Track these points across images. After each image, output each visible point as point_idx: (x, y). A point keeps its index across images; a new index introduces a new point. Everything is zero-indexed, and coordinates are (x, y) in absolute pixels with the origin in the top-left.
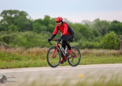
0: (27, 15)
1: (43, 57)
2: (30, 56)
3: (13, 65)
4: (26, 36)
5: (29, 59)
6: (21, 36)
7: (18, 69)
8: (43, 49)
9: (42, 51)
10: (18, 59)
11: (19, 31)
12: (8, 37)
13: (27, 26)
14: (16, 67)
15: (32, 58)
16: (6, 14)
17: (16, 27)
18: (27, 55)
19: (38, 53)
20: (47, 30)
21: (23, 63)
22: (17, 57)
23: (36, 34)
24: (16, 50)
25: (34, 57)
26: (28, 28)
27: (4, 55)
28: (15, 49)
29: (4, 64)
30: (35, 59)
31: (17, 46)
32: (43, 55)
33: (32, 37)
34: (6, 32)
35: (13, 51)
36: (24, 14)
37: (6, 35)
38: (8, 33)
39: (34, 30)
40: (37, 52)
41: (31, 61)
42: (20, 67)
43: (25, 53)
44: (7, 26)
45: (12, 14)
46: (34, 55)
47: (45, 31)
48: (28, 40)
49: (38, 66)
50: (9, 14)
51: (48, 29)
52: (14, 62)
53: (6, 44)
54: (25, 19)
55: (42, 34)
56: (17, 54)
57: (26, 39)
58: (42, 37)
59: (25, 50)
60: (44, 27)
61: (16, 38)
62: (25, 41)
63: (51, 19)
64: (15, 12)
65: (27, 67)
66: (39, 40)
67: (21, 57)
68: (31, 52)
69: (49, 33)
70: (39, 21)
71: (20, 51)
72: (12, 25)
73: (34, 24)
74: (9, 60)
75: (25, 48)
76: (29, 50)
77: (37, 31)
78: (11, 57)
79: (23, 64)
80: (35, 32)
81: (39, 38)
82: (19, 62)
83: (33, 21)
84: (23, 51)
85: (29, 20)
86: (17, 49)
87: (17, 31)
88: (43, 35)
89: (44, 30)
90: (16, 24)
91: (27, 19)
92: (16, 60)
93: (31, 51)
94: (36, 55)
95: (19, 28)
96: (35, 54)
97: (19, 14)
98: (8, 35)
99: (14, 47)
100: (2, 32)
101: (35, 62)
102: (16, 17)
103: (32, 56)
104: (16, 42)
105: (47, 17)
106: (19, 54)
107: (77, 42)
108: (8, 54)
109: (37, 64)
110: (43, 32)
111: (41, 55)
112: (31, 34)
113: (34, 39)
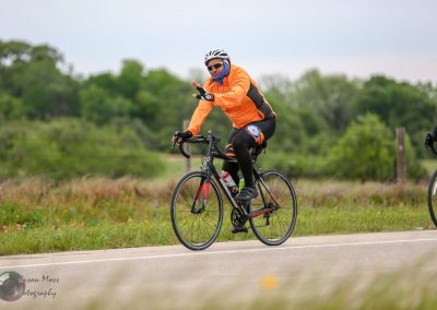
0: (61, 58)
1: (119, 212)
2: (73, 209)
3: (9, 245)
4: (56, 136)
5: (68, 218)
6: (36, 133)
8: (121, 181)
9: (116, 190)
10: (26, 220)
11: (31, 117)
13: (59, 98)
14: (20, 252)
15: (82, 216)
17: (17, 102)
18: (62, 206)
19: (100, 199)
20: (133, 115)
21: (47, 234)
22: (24, 214)
23: (92, 126)
24: (19, 189)
25: (88, 212)
26: (65, 107)
28: (18, 184)
30: (89, 218)
31: (21, 173)
32: (119, 204)
33: (77, 140)
35: (8, 191)
36: (50, 54)
39: (85, 112)
40: (97, 194)
41: (75, 228)
42: (35, 249)
43: (53, 198)
45: (6, 56)
46: (88, 205)
47: (126, 119)
48: (63, 149)
49: (101, 246)
51: (136, 108)
54: (53, 74)
55: (113, 127)
56: (25, 201)
57: (54, 145)
58: (115, 138)
59: (52, 187)
60: (118, 102)
61: (17, 143)
62: (52, 153)
63: (145, 73)
64: (15, 47)
65: (63, 249)
66: (103, 150)
67: (41, 212)
68: (76, 196)
69: (139, 123)
70: (104, 81)
71: (36, 191)
72: (5, 97)
73: (83, 94)
75: (52, 182)
76: (66, 187)
77: (96, 116)
78: (4, 214)
79: (48, 239)
80: (90, 119)
81: (103, 143)
82: (30, 233)
83: (80, 81)
84: (44, 189)
85: (68, 78)
86: (23, 185)
87: (24, 120)
88: (119, 132)
89: (120, 114)
90: (18, 93)
91: (58, 72)
92: (21, 224)
93: (74, 191)
94: (95, 205)
95: (30, 108)
96: (91, 201)
99: (12, 175)
101: (91, 230)
102: (20, 67)
103: (79, 210)
104: (21, 158)
105: (132, 68)
106: (31, 201)
109: (98, 239)
110: (117, 120)
111: (112, 207)
112: (73, 127)
113: (86, 148)
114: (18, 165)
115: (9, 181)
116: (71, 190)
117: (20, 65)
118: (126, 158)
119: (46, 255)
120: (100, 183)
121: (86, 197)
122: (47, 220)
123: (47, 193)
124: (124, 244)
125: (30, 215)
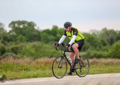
0: (35, 25)
2: (39, 66)
3: (21, 76)
4: (34, 46)
5: (38, 69)
6: (29, 46)
8: (52, 59)
9: (50, 61)
10: (26, 69)
11: (28, 41)
12: (17, 48)
13: (35, 36)
14: (25, 78)
15: (41, 68)
16: (14, 25)
17: (24, 37)
18: (36, 65)
19: (46, 64)
21: (32, 73)
22: (26, 68)
23: (44, 44)
24: (24, 61)
25: (43, 67)
26: (37, 38)
27: (13, 66)
28: (24, 59)
30: (43, 69)
31: (25, 56)
33: (40, 47)
34: (14, 43)
35: (21, 61)
36: (32, 24)
37: (14, 46)
38: (16, 44)
39: (42, 40)
40: (45, 62)
41: (39, 71)
42: (29, 77)
43: (34, 63)
44: (15, 37)
45: (21, 25)
46: (43, 65)
47: (53, 42)
48: (36, 50)
49: (46, 76)
50: (18, 24)
51: (56, 39)
52: (23, 73)
53: (15, 55)
54: (33, 29)
55: (50, 44)
56: (26, 64)
57: (34, 49)
58: (50, 47)
59: (33, 60)
60: (51, 37)
61: (23, 48)
62: (33, 51)
63: (59, 29)
64: (23, 23)
65: (36, 77)
66: (47, 50)
67: (30, 67)
68: (40, 63)
70: (47, 31)
71: (29, 61)
72: (21, 36)
73: (42, 35)
74: (17, 71)
75: (33, 59)
77: (45, 41)
78: (20, 68)
79: (32, 75)
80: (43, 42)
81: (47, 48)
82: (27, 73)
83: (41, 31)
84: (31, 61)
85: (37, 31)
86: (25, 60)
87: (26, 42)
89: (52, 40)
90: (24, 35)
91: (35, 29)
92: (24, 70)
93: (39, 61)
94: (45, 65)
95: (27, 39)
97: (27, 24)
98: (16, 46)
99: (22, 57)
100: (11, 42)
101: (44, 72)
103: (40, 67)
106: (27, 64)
107: (85, 52)
108: (17, 64)
109: (46, 75)
110: (51, 42)
111: (50, 66)
112: (39, 44)
113: (42, 50)
114: (24, 54)
115: (22, 59)
116: (38, 61)
117: (24, 27)
118: (53, 52)
119: (31, 79)
120: (46, 59)
121: (42, 63)
122: (32, 69)
123: (32, 62)
124: (53, 76)
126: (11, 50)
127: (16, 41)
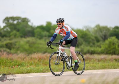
0: (29, 21)
1: (45, 63)
2: (32, 62)
3: (15, 72)
4: (28, 42)
5: (31, 64)
6: (23, 42)
7: (21, 74)
8: (45, 54)
9: (44, 57)
10: (20, 65)
11: (22, 37)
12: (11, 44)
13: (29, 32)
14: (18, 73)
15: (35, 64)
16: (8, 21)
17: (18, 33)
18: (30, 61)
19: (40, 59)
21: (25, 68)
22: (19, 63)
23: (38, 40)
25: (37, 63)
26: (30, 34)
27: (6, 61)
28: (18, 55)
29: (7, 70)
30: (37, 64)
31: (19, 52)
32: (45, 61)
33: (34, 43)
34: (8, 38)
35: (15, 57)
36: (26, 20)
37: (8, 41)
38: (10, 40)
39: (36, 35)
40: (39, 58)
41: (33, 67)
42: (22, 73)
43: (27, 59)
44: (9, 32)
45: (15, 20)
46: (36, 61)
47: (47, 38)
48: (30, 46)
49: (40, 72)
50: (12, 20)
51: (50, 35)
52: (17, 68)
53: (8, 50)
54: (27, 25)
55: (44, 40)
56: (20, 60)
57: (28, 45)
58: (44, 43)
60: (45, 33)
61: (17, 44)
62: (27, 47)
63: (52, 25)
64: (17, 18)
65: (30, 73)
66: (41, 46)
67: (24, 63)
70: (41, 27)
71: (23, 57)
72: (15, 32)
73: (35, 31)
74: (11, 66)
75: (27, 54)
76: (30, 56)
77: (39, 37)
78: (14, 63)
79: (26, 70)
80: (37, 38)
81: (41, 44)
83: (35, 27)
84: (25, 56)
85: (31, 27)
87: (20, 38)
89: (46, 36)
90: (18, 31)
91: (29, 25)
92: (18, 66)
94: (38, 61)
95: (21, 35)
96: (37, 60)
97: (21, 20)
98: (10, 42)
99: (16, 53)
100: (5, 38)
101: (37, 68)
102: (18, 24)
103: (34, 62)
104: (18, 48)
105: (49, 24)
106: (21, 60)
108: (11, 60)
109: (39, 70)
110: (44, 38)
111: (43, 61)
112: (33, 40)
113: (36, 45)
115: (15, 54)
116: (32, 57)
120: (40, 55)
121: (36, 59)
122: (25, 65)
123: (26, 57)
124: (46, 72)
125: (21, 64)
126: (5, 46)
127: (10, 36)
